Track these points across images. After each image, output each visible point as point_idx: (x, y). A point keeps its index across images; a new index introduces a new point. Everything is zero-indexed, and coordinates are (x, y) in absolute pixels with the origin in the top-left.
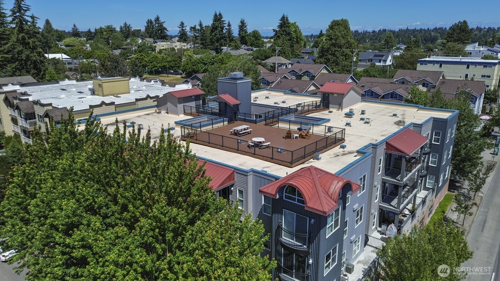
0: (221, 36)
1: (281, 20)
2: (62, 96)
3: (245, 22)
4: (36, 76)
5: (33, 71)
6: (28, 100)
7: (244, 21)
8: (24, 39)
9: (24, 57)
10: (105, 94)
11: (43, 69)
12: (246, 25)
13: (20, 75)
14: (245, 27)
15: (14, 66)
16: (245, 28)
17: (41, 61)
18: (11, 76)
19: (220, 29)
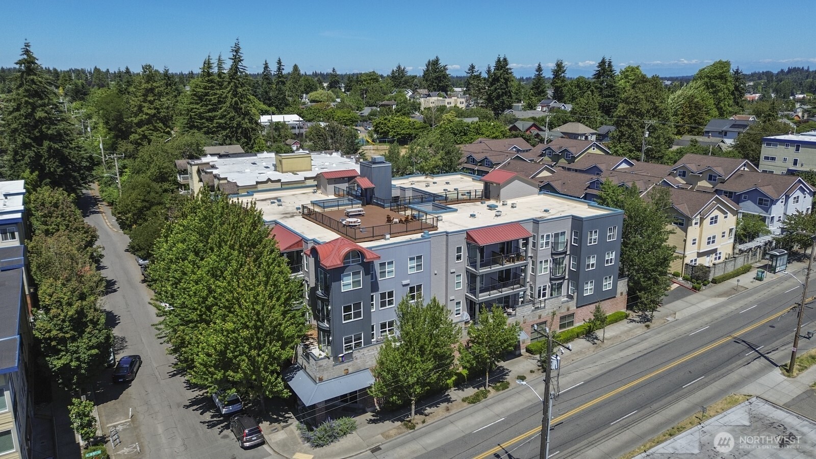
0: (503, 91)
1: (599, 67)
2: (246, 171)
3: (563, 65)
4: (246, 146)
5: (243, 140)
6: (212, 172)
7: (561, 63)
8: (236, 103)
9: (235, 123)
10: (284, 170)
11: (254, 137)
12: (565, 69)
13: (230, 144)
14: (563, 72)
15: (224, 134)
16: (562, 75)
17: (252, 128)
18: (221, 145)
19: (502, 80)
